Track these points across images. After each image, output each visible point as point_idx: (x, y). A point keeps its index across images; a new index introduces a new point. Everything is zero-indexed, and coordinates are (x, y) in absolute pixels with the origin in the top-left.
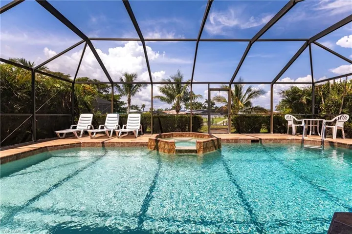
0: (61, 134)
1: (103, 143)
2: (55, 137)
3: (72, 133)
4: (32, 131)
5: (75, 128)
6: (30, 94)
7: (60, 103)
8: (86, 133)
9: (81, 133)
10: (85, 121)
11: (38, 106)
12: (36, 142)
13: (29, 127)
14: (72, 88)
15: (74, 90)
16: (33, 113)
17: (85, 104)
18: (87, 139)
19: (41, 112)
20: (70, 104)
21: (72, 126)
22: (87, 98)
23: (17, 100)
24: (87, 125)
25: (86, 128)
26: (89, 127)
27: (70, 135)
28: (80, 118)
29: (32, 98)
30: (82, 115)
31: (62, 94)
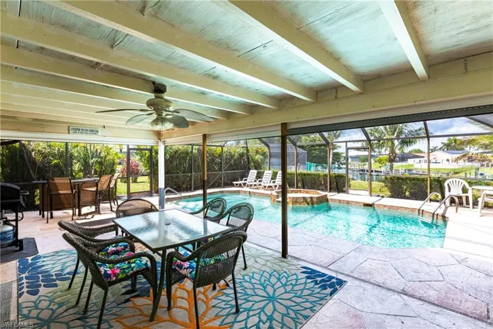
0: (237, 184)
2: (232, 185)
4: (221, 182)
7: (240, 162)
9: (247, 185)
10: (253, 173)
13: (220, 179)
15: (249, 152)
18: (248, 189)
20: (246, 162)
21: (245, 178)
22: (258, 157)
24: (252, 178)
26: (253, 181)
30: (251, 171)
31: (241, 155)
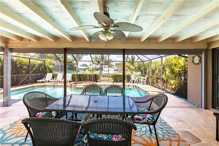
0: (39, 82)
1: (54, 85)
2: (37, 82)
3: (43, 81)
4: (29, 80)
5: (45, 79)
6: (28, 67)
7: (39, 69)
8: (49, 82)
9: (47, 81)
10: (49, 76)
11: (31, 71)
12: (30, 84)
13: (28, 79)
14: (44, 62)
15: (45, 63)
16: (29, 74)
17: (49, 69)
18: (49, 84)
19: (32, 73)
20: (43, 69)
21: (44, 78)
22: (51, 67)
23: (24, 69)
24: (50, 78)
25: (49, 79)
26: (51, 79)
27: (43, 82)
28: (47, 75)
29: (29, 68)
30: (48, 74)
31: (40, 65)
